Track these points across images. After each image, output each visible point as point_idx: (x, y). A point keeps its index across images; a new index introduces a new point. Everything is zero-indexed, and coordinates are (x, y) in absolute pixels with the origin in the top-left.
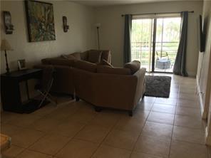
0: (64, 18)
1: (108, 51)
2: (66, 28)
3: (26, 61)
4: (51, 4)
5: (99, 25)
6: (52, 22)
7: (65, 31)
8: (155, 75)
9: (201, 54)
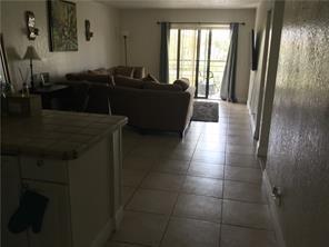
0: (87, 23)
1: (141, 68)
2: (89, 35)
3: (50, 75)
4: (74, 4)
5: (127, 33)
6: (75, 27)
7: (88, 39)
8: (199, 100)
9: (252, 72)
